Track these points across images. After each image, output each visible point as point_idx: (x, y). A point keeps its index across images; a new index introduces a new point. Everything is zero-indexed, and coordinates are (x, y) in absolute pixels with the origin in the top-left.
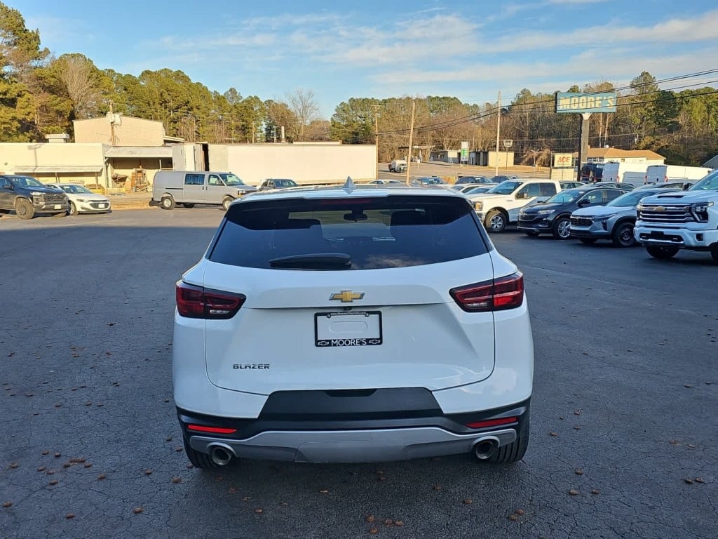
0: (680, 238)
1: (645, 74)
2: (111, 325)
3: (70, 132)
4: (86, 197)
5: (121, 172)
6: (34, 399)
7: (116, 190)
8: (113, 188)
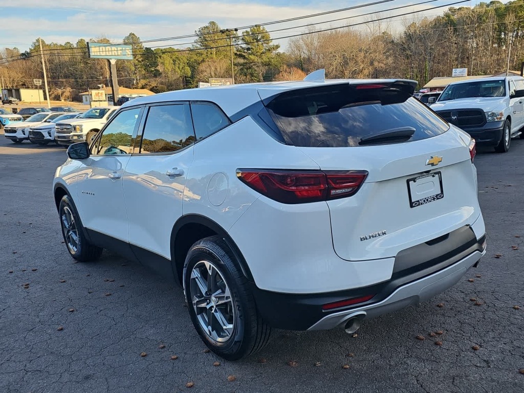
1: (132, 35)
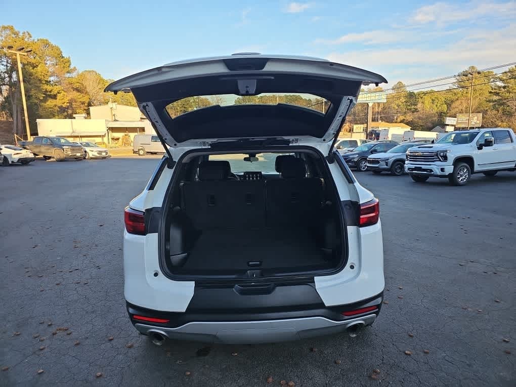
0: (431, 171)
1: (400, 83)
2: (101, 226)
3: (88, 114)
4: (95, 149)
5: (116, 135)
6: (43, 279)
7: (113, 145)
8: (112, 144)
